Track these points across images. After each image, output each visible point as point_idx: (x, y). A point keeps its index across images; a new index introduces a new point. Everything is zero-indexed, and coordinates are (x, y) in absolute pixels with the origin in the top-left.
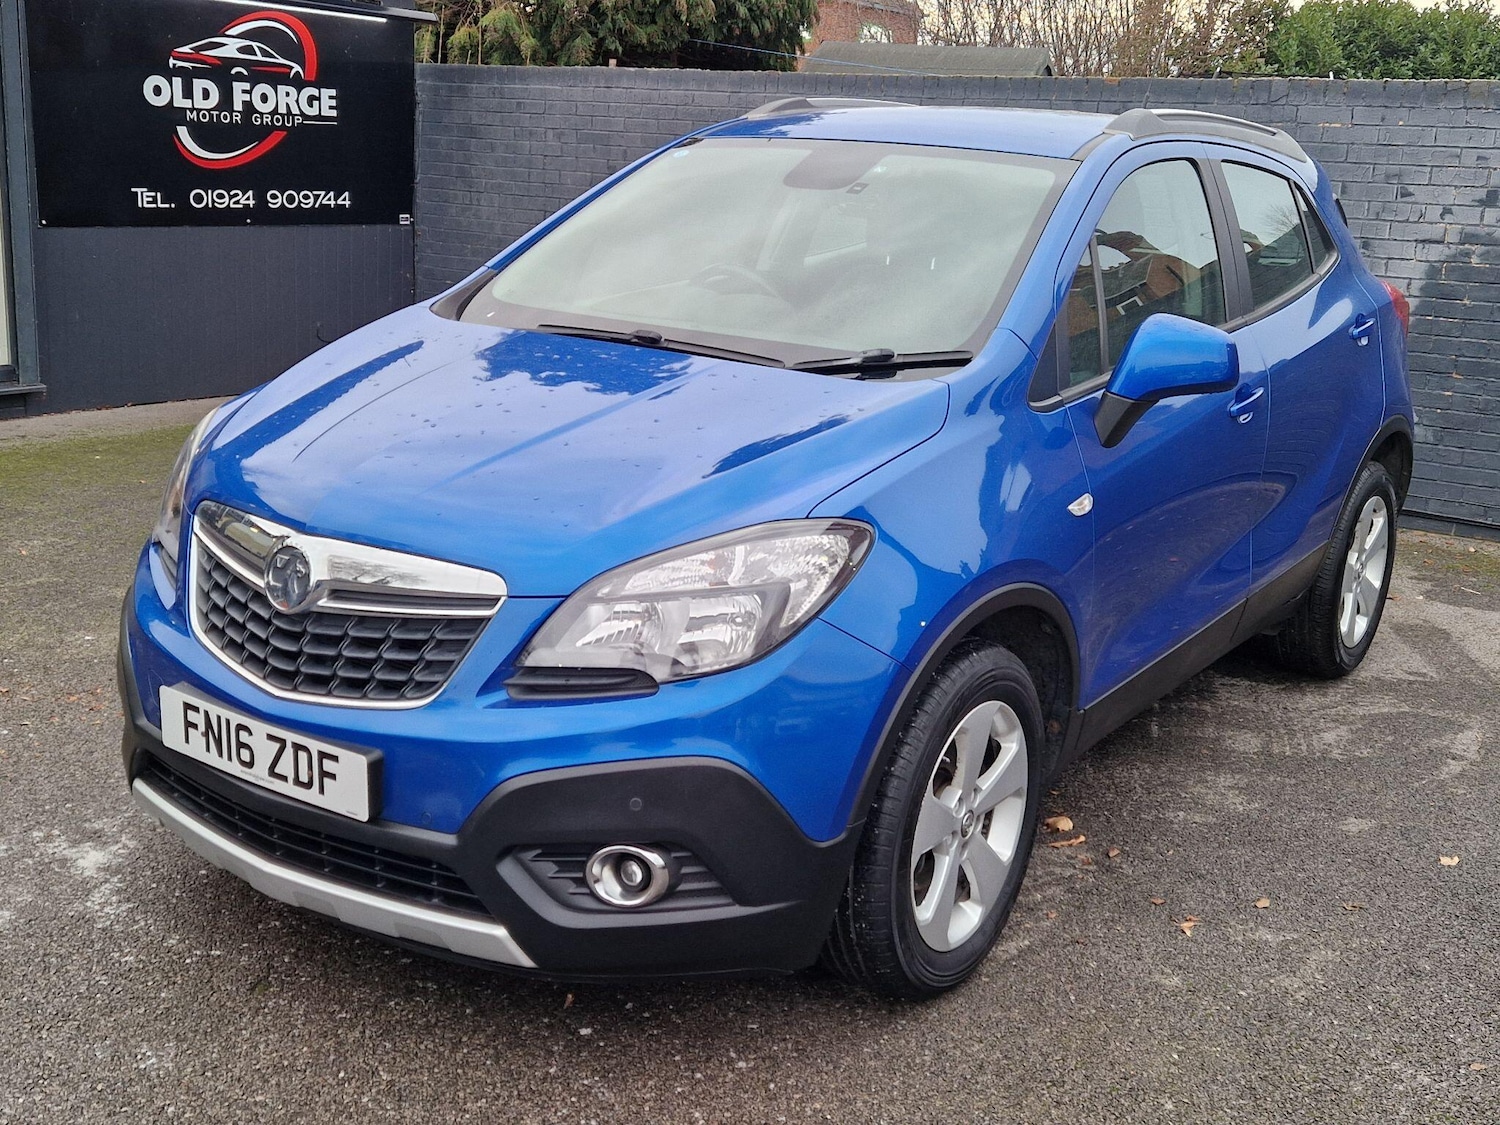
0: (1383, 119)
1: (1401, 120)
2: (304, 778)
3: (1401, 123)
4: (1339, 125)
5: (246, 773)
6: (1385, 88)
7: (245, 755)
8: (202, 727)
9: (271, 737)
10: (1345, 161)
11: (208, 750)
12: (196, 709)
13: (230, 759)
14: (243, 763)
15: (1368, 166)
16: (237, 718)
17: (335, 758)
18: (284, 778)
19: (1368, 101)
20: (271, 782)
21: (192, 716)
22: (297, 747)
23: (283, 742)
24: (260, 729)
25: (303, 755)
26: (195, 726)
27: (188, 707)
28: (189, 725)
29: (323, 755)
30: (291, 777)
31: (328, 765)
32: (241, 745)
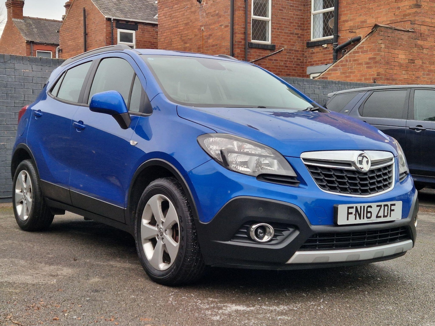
0: (41, 69)
1: (47, 70)
2: (386, 214)
3: (47, 71)
4: (28, 71)
5: (369, 220)
6: (41, 59)
7: (369, 215)
8: (354, 213)
9: (378, 206)
10: (32, 82)
11: (356, 219)
12: (352, 207)
13: (363, 218)
14: (368, 218)
15: (39, 84)
16: (366, 205)
17: (394, 205)
18: (380, 217)
19: (36, 64)
20: (377, 220)
21: (351, 210)
22: (385, 205)
23: (380, 206)
24: (374, 205)
25: (386, 207)
26: (351, 213)
27: (349, 208)
28: (349, 213)
29: (392, 205)
30: (382, 215)
31: (393, 207)
32: (368, 212)
